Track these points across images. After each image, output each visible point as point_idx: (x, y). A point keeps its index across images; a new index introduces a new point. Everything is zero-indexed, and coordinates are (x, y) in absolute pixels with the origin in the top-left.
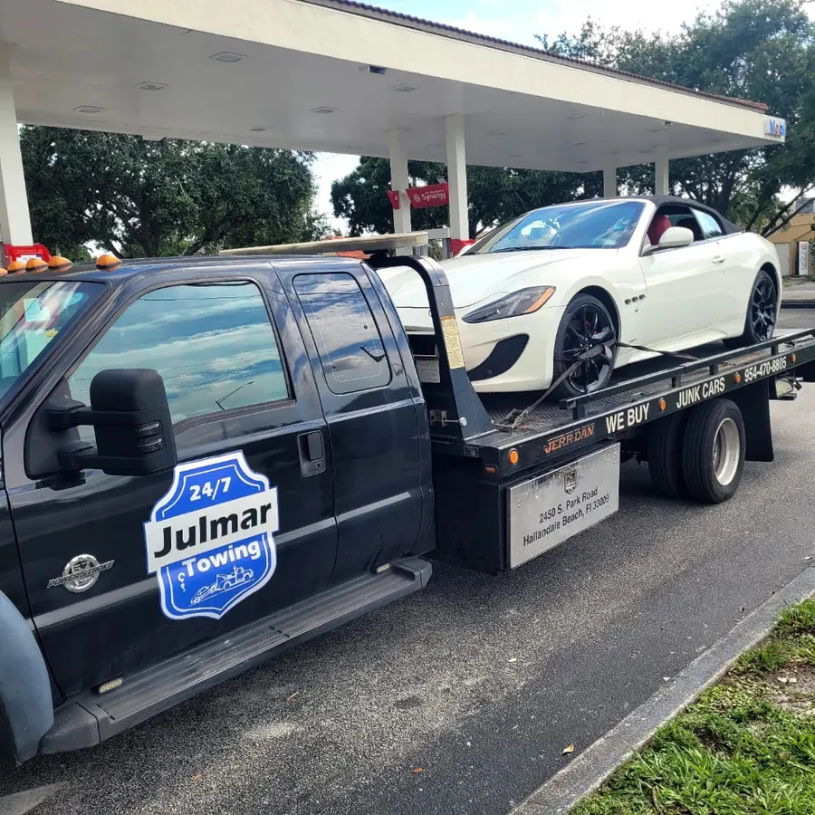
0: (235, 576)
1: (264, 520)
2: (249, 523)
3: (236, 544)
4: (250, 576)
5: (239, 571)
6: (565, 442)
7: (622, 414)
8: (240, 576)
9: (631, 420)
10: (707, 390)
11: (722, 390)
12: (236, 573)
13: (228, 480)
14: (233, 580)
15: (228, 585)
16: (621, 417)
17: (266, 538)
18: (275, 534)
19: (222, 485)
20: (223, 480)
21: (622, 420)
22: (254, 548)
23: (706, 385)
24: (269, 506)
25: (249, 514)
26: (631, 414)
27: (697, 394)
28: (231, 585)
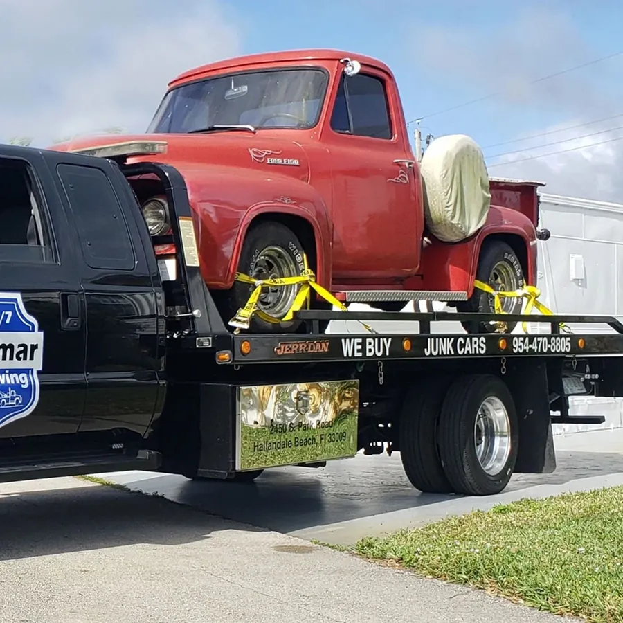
0: (9, 397)
1: (32, 358)
2: (22, 356)
3: (12, 371)
4: (20, 402)
5: (13, 394)
6: (298, 349)
7: (360, 340)
8: (13, 398)
9: (370, 351)
10: (463, 346)
11: (482, 352)
12: (10, 394)
13: (10, 314)
14: (7, 400)
15: (4, 402)
16: (358, 344)
17: (32, 374)
18: (39, 372)
19: (6, 316)
20: (7, 313)
21: (360, 347)
22: (23, 378)
23: (461, 339)
24: (36, 347)
25: (22, 348)
26: (370, 344)
27: (450, 346)
28: (6, 404)
